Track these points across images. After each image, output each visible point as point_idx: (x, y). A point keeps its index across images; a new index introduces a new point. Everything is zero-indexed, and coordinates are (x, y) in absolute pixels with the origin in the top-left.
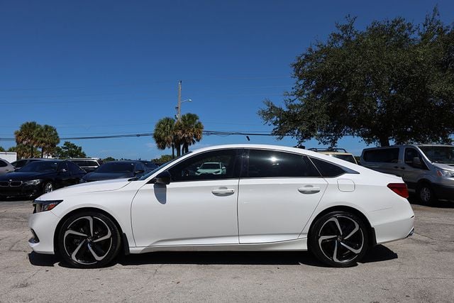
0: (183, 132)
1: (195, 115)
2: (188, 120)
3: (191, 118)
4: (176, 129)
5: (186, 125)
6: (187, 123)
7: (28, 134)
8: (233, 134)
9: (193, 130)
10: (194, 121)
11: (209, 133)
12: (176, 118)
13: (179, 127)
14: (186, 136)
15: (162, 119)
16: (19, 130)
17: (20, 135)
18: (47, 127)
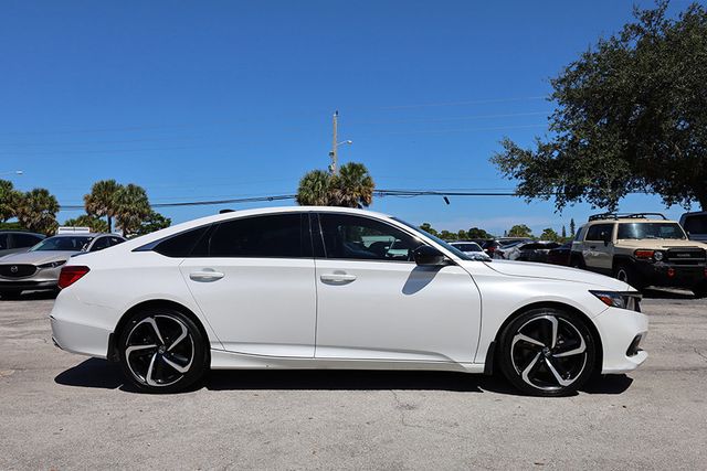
0: (344, 193)
1: (361, 166)
2: (351, 173)
3: (355, 170)
4: (332, 187)
5: (347, 182)
6: (349, 178)
7: (103, 199)
8: (422, 194)
9: (360, 189)
10: (360, 174)
11: (383, 193)
12: (331, 170)
13: (336, 185)
14: (348, 198)
15: (309, 172)
16: (90, 192)
17: (92, 201)
18: (131, 187)
